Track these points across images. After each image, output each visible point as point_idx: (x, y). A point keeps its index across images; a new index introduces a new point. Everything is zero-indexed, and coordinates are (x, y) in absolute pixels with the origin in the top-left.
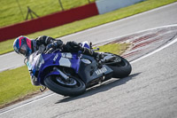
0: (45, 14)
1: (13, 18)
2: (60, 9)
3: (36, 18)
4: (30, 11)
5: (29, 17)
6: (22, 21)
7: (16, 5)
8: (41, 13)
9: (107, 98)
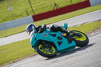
0: (63, 6)
1: (47, 8)
2: (71, 4)
3: (58, 8)
4: (55, 5)
5: (55, 8)
6: (52, 10)
7: (49, 2)
8: (61, 6)
9: (94, 49)
